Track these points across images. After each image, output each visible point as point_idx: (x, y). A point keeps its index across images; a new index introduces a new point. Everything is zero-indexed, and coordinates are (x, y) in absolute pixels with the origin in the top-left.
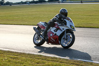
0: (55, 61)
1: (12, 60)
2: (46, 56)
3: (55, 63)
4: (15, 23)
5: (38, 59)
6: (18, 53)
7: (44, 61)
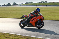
0: (16, 36)
3: (16, 38)
5: (7, 35)
7: (10, 36)
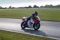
1: (15, 37)
2: (32, 35)
4: (17, 18)
6: (18, 33)
